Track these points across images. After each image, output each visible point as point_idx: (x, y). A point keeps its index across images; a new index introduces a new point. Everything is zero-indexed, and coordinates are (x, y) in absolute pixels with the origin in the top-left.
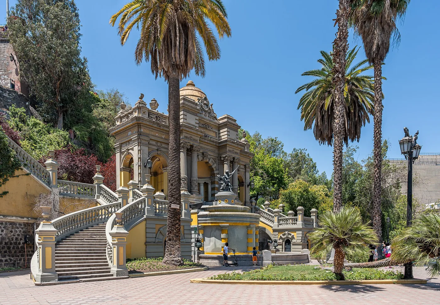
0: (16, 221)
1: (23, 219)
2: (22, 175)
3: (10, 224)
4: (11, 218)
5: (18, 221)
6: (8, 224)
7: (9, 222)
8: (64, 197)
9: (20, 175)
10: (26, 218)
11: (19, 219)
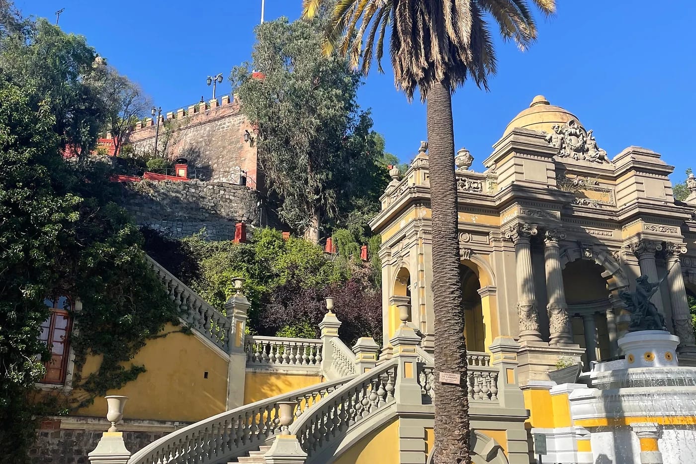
0: (150, 430)
1: (164, 426)
2: (174, 332)
3: (137, 437)
4: (140, 425)
5: (154, 430)
6: (133, 437)
7: (135, 432)
8: (255, 372)
9: (169, 333)
10: (170, 423)
11: (156, 424)
